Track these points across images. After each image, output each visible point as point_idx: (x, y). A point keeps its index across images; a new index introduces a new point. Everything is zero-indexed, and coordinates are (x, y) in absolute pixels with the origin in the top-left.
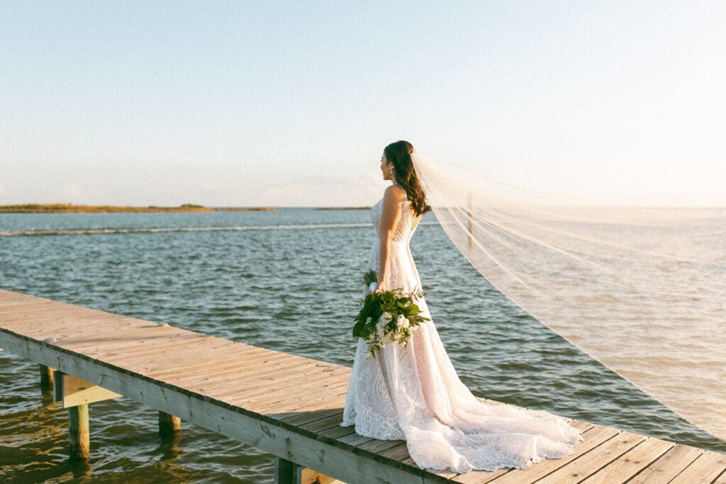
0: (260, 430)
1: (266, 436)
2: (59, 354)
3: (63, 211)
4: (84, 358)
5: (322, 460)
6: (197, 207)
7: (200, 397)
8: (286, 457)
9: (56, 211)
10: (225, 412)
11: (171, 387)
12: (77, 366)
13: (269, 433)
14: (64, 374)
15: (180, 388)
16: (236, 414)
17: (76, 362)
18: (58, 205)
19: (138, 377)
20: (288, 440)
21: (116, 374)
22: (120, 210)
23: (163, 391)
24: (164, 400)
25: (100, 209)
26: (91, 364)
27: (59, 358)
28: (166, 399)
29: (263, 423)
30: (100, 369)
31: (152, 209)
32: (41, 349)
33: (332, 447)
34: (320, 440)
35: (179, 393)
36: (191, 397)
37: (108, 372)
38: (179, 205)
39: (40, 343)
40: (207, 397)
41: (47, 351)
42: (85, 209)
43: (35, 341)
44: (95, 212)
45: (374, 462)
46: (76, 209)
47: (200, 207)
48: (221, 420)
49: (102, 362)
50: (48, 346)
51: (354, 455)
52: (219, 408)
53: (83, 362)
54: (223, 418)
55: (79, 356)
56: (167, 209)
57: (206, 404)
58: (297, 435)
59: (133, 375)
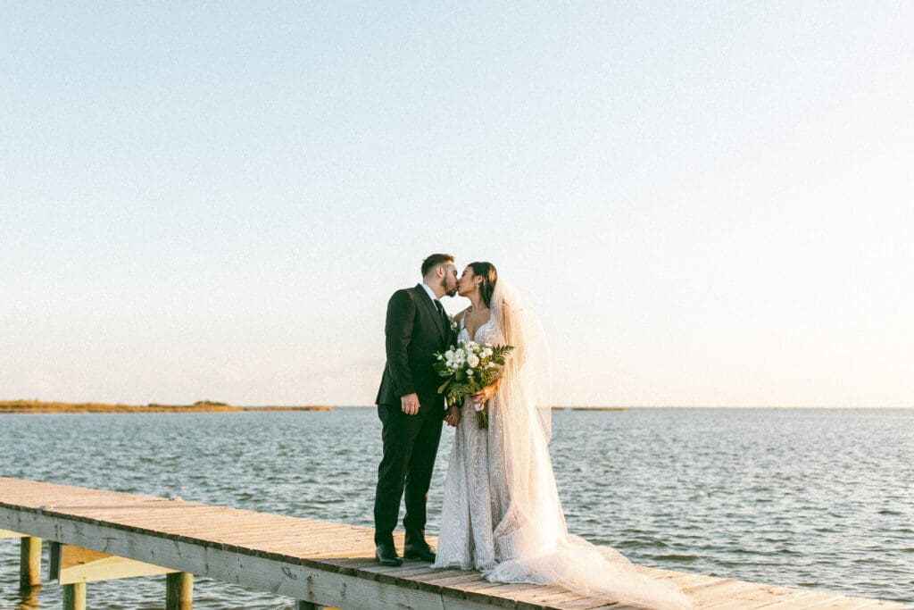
0: (281, 573)
1: (288, 579)
2: (56, 521)
3: (26, 409)
4: (86, 522)
5: (343, 594)
6: (219, 404)
7: (217, 546)
8: (306, 599)
9: (16, 410)
10: (243, 558)
11: (186, 540)
12: (78, 532)
13: (290, 575)
14: (62, 544)
15: (196, 540)
16: (256, 559)
17: (76, 527)
18: (20, 401)
19: (149, 534)
20: (309, 579)
21: (124, 535)
22: (108, 409)
23: (177, 546)
24: (177, 556)
25: (78, 408)
26: (96, 527)
27: (56, 527)
28: (180, 554)
29: (284, 564)
30: (106, 532)
31: (153, 407)
32: (35, 518)
33: (353, 578)
34: (341, 573)
35: (195, 545)
36: (208, 548)
37: (114, 533)
38: (191, 402)
39: (35, 511)
40: (226, 545)
41: (42, 519)
42: (58, 407)
43: (28, 510)
44: (72, 412)
45: (394, 587)
46: (45, 407)
47: (224, 405)
48: (240, 568)
49: (109, 523)
50: (44, 513)
51: (376, 583)
52: (238, 555)
53: (86, 527)
54: (241, 566)
55: (81, 519)
56: (174, 409)
57: (224, 554)
58: (319, 572)
59: (144, 532)
